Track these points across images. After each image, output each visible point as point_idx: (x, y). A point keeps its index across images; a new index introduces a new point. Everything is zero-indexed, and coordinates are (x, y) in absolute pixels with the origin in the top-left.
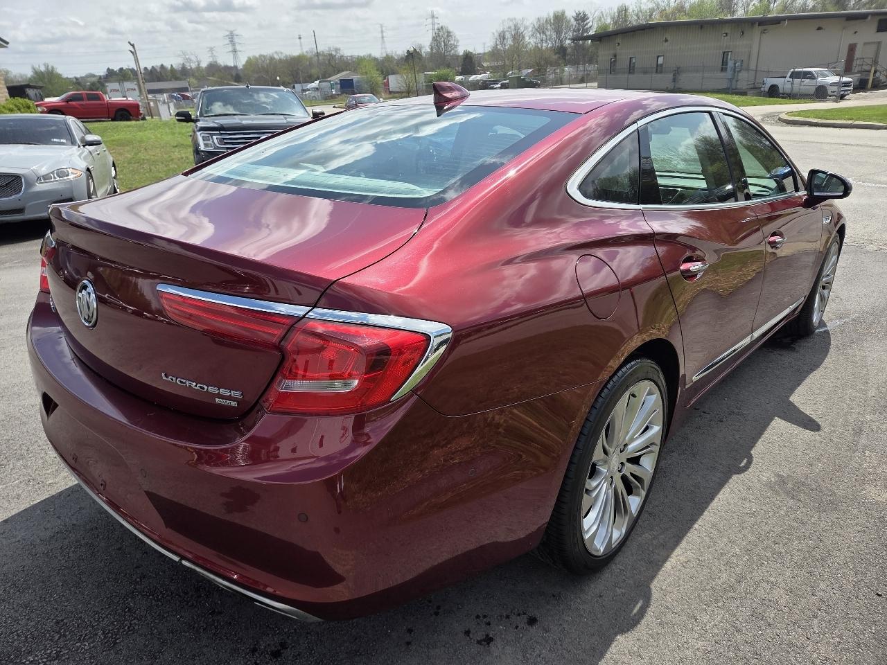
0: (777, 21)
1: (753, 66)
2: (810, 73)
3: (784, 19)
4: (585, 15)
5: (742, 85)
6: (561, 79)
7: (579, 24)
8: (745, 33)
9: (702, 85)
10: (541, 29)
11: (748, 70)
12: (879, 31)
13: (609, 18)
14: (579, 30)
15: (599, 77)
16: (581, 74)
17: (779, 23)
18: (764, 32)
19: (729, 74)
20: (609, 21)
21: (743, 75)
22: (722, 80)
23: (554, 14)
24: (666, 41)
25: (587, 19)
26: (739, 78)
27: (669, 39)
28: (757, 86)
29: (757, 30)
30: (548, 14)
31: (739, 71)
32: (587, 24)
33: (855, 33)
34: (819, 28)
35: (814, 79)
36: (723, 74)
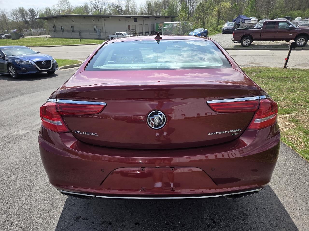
0: (108, 17)
1: (104, 31)
2: (121, 33)
3: (110, 16)
4: (33, 10)
5: (103, 37)
6: (31, 33)
7: (31, 13)
8: (99, 20)
9: (90, 37)
10: (15, 14)
11: (103, 32)
12: (134, 22)
13: (43, 11)
14: (32, 15)
15: (50, 33)
16: (39, 32)
17: (109, 18)
18: (105, 20)
19: (98, 33)
20: (44, 13)
21: (102, 34)
22: (96, 35)
23: (19, 8)
24: (73, 21)
25: (34, 11)
26: (101, 35)
27: (74, 21)
28: (107, 37)
29: (103, 19)
30: (16, 8)
31: (101, 33)
32: (35, 13)
33: (129, 22)
34: (120, 20)
35: (123, 35)
36: (95, 33)
